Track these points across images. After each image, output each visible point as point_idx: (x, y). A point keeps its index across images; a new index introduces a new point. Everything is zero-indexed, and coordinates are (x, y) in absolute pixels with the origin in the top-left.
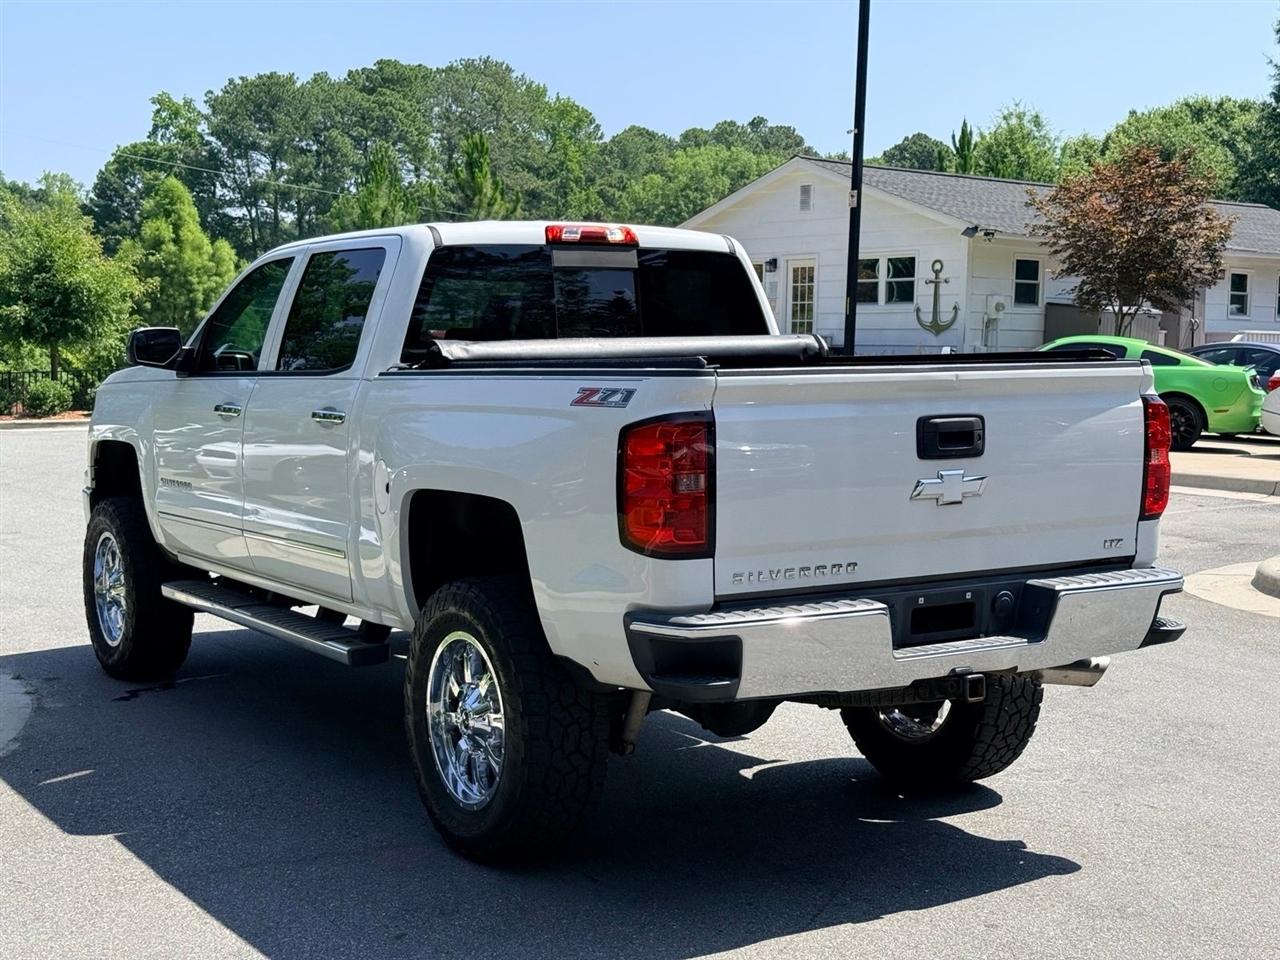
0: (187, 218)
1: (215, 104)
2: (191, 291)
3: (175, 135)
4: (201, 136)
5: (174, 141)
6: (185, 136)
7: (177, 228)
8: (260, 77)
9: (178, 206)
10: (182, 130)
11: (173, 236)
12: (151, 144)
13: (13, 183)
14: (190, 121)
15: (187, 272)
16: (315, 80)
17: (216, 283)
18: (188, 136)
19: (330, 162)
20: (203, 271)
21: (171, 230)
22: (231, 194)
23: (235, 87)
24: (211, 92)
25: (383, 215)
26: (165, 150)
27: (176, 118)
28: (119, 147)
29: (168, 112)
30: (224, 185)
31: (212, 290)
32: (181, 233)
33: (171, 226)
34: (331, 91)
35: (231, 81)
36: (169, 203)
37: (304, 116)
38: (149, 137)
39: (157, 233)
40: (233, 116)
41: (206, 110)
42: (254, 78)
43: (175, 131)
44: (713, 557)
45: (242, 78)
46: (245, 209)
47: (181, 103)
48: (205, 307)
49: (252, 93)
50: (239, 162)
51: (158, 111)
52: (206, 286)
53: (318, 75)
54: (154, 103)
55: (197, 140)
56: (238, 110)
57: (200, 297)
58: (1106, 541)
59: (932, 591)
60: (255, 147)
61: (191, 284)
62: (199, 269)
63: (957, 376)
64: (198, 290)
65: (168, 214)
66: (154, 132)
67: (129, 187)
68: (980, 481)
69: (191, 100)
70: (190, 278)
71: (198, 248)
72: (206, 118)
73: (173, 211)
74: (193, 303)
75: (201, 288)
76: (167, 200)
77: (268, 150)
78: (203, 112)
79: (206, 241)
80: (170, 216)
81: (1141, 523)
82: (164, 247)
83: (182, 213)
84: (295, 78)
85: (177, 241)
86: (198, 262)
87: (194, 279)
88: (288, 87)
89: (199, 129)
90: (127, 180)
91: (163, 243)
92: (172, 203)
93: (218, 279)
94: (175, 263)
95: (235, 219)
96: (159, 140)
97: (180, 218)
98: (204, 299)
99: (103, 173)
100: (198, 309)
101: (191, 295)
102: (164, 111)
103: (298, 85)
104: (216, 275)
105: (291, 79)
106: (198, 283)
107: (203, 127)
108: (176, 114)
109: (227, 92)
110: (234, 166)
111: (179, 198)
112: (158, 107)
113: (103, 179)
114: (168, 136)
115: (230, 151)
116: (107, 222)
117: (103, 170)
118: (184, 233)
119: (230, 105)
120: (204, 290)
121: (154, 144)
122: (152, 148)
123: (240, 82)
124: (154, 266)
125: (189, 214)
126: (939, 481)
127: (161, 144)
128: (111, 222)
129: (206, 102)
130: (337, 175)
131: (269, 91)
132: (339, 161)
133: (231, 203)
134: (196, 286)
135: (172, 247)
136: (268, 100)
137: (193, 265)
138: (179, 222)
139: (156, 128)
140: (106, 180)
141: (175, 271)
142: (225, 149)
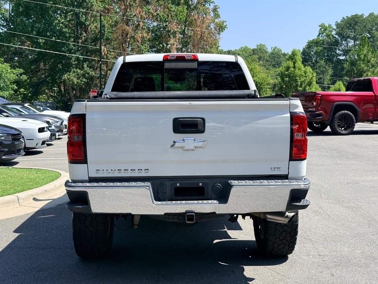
0: (298, 60)
1: (338, 25)
2: (297, 82)
3: (325, 36)
4: (333, 35)
5: (325, 37)
6: (328, 36)
7: (294, 63)
8: (352, 16)
9: (295, 57)
10: (327, 34)
11: (293, 66)
12: (317, 39)
13: (284, 53)
14: (330, 31)
15: (296, 76)
16: (370, 15)
17: (305, 79)
18: (329, 36)
19: (372, 40)
20: (301, 76)
21: (293, 64)
22: (341, 52)
23: (345, 19)
24: (337, 22)
25: (364, 56)
26: (322, 40)
27: (326, 30)
28: (309, 40)
29: (324, 29)
30: (339, 50)
31: (303, 82)
32: (296, 65)
33: (293, 63)
34: (374, 18)
35: (343, 18)
36: (293, 56)
37: (365, 27)
38: (317, 37)
39: (288, 65)
40: (342, 28)
41: (335, 27)
42: (350, 16)
43: (325, 34)
44: (87, 163)
45: (347, 17)
46: (344, 56)
47: (328, 26)
48: (301, 87)
49: (349, 21)
50: (344, 42)
51: (321, 29)
52: (301, 80)
53: (371, 13)
54: (320, 26)
55: (331, 37)
56: (344, 27)
57: (299, 83)
58: (271, 168)
59: (183, 182)
60: (348, 37)
61: (297, 80)
62: (300, 75)
63: (190, 103)
64: (299, 82)
65: (292, 59)
66: (319, 35)
67: (311, 52)
68: (203, 143)
69: (331, 25)
70: (297, 78)
71: (300, 69)
72: (335, 30)
73: (294, 58)
74: (297, 85)
75: (300, 81)
76: (292, 55)
77: (352, 38)
78: (334, 28)
79: (303, 67)
80: (293, 60)
81: (290, 162)
82: (290, 69)
83: (296, 59)
84: (364, 15)
85: (294, 67)
86: (299, 73)
87: (298, 78)
88: (360, 18)
89: (333, 33)
90: (311, 50)
91: (290, 68)
92: (294, 56)
93: (305, 78)
94: (293, 74)
95: (342, 60)
96: (320, 37)
97: (296, 60)
98: (301, 84)
99: (304, 48)
100: (298, 87)
101: (297, 83)
102: (322, 29)
103: (364, 17)
104: (305, 77)
105: (362, 15)
106: (299, 80)
107: (334, 33)
108: (326, 29)
109: (342, 21)
110: (342, 44)
111: (296, 54)
112: (321, 28)
113: (304, 50)
114: (323, 36)
115: (341, 39)
116: (304, 63)
117: (304, 47)
118: (297, 65)
119: (342, 25)
120: (301, 81)
121: (319, 39)
122: (318, 40)
123: (346, 18)
124: (287, 75)
125: (299, 59)
126: (183, 141)
127: (321, 38)
128: (305, 63)
129: (335, 25)
130: (374, 44)
131: (354, 20)
132: (375, 40)
133: (340, 55)
134: (298, 80)
135: (292, 69)
136: (353, 23)
137: (298, 74)
138: (295, 61)
139: (319, 34)
140: (305, 50)
141: (293, 76)
142: (339, 39)
